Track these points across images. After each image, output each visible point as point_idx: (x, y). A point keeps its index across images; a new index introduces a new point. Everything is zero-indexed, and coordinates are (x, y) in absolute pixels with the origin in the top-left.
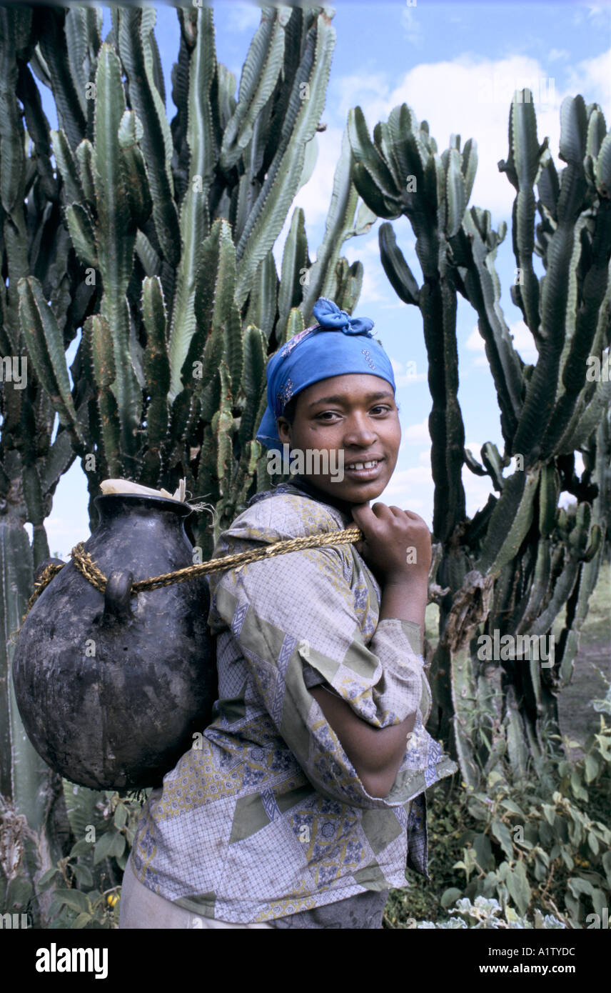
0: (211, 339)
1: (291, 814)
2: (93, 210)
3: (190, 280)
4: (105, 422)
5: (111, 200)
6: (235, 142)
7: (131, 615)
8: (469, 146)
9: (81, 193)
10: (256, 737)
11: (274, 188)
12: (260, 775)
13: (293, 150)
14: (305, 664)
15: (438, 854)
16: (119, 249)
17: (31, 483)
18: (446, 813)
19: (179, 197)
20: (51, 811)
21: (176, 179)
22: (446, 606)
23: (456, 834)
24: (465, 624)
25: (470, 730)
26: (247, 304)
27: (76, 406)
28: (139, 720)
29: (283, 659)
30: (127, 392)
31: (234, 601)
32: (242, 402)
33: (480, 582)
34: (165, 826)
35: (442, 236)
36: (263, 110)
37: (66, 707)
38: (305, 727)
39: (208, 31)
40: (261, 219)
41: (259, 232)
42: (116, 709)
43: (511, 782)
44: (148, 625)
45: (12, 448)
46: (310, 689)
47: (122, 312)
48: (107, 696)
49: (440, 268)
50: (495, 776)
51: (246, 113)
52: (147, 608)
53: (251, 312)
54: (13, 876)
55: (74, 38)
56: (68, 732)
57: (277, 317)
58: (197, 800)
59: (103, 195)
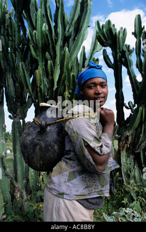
0: (64, 75)
1: (81, 176)
2: (37, 46)
3: (58, 63)
4: (39, 94)
5: (41, 44)
6: (69, 30)
7: (46, 131)
8: (125, 29)
9: (34, 42)
10: (73, 159)
11: (78, 41)
12: (74, 167)
13: (82, 32)
14: (84, 141)
15: (118, 200)
16: (42, 55)
17: (22, 110)
18: (120, 190)
19: (56, 43)
20: (26, 185)
21: (55, 39)
22: (119, 140)
23: (122, 195)
24: (124, 144)
25: (126, 170)
26: (72, 68)
27: (33, 92)
28: (47, 154)
29: (79, 140)
30: (44, 88)
31: (69, 127)
32: (70, 91)
33: (128, 134)
34: (53, 178)
35: (118, 51)
36: (75, 23)
37: (32, 151)
38: (84, 155)
39: (62, 5)
40: (75, 48)
41: (74, 51)
42: (43, 152)
43: (136, 183)
44: (50, 133)
45: (18, 102)
46: (85, 146)
47: (43, 70)
48: (41, 148)
49: (118, 58)
50: (132, 181)
51: (71, 23)
52: (49, 130)
53: (73, 70)
54: (18, 199)
55: (32, 8)
56: (32, 157)
57: (79, 72)
58: (60, 172)
59: (39, 43)
